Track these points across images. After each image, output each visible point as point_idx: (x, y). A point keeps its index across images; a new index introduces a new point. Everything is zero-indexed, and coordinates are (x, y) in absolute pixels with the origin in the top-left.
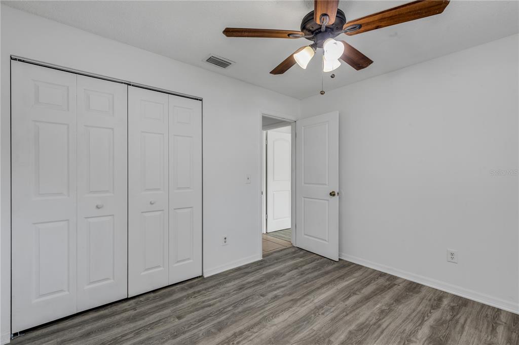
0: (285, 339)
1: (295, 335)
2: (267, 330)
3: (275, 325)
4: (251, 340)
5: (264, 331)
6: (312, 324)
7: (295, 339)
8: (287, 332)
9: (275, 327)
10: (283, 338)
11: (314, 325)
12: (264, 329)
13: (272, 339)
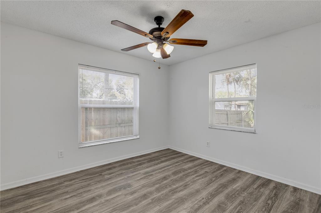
0: (177, 201)
1: (172, 203)
2: (189, 206)
3: (184, 209)
4: (197, 200)
5: (191, 205)
6: (160, 209)
7: (172, 201)
8: (176, 204)
9: (184, 208)
10: (178, 201)
11: (159, 209)
12: (191, 206)
13: (185, 200)
